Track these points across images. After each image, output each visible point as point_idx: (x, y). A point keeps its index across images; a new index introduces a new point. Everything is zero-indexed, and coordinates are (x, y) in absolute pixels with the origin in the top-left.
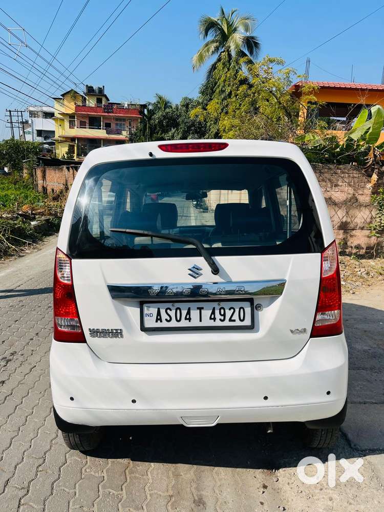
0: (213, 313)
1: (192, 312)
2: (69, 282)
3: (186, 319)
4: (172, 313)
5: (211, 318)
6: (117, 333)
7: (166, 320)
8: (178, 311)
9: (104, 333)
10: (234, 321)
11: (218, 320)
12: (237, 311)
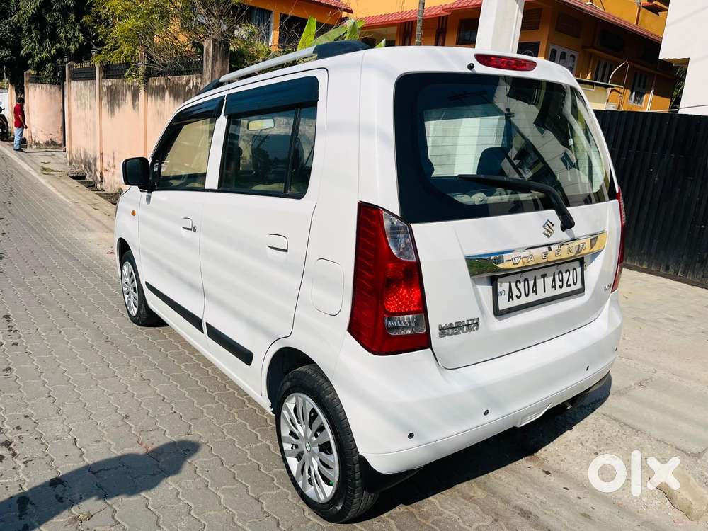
0: (554, 280)
1: (537, 281)
2: (414, 260)
3: (533, 291)
4: (521, 286)
5: (552, 287)
6: (472, 325)
7: (517, 296)
8: (526, 282)
9: (457, 328)
10: (570, 285)
11: (558, 288)
12: (571, 272)
